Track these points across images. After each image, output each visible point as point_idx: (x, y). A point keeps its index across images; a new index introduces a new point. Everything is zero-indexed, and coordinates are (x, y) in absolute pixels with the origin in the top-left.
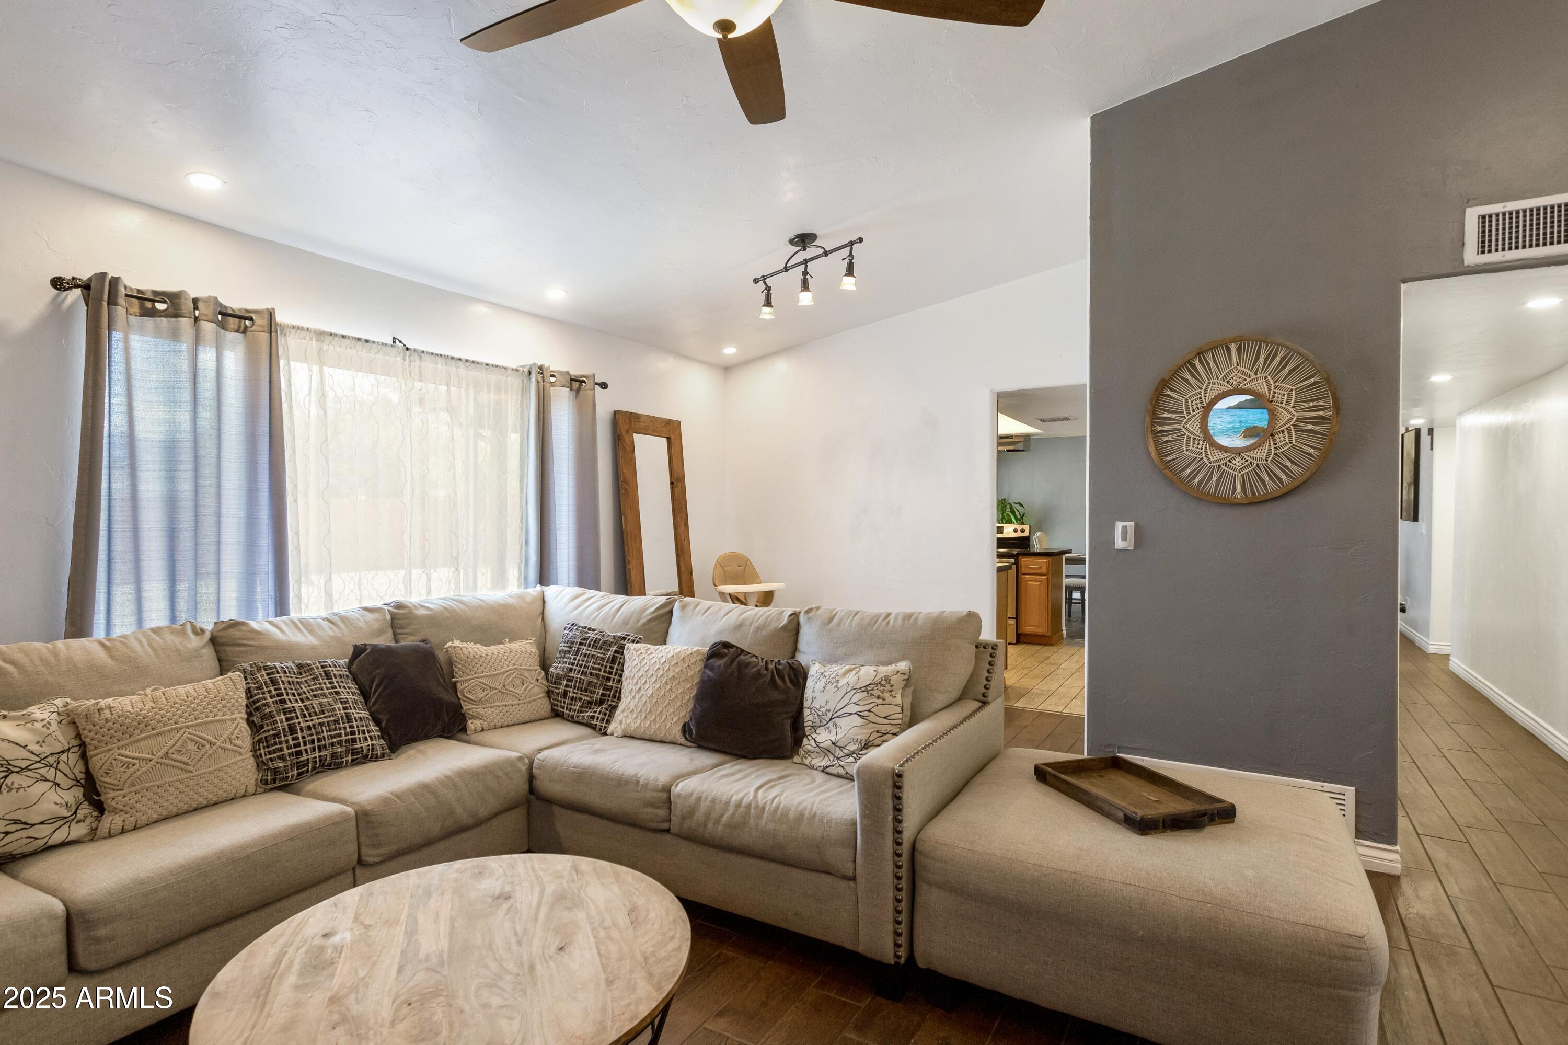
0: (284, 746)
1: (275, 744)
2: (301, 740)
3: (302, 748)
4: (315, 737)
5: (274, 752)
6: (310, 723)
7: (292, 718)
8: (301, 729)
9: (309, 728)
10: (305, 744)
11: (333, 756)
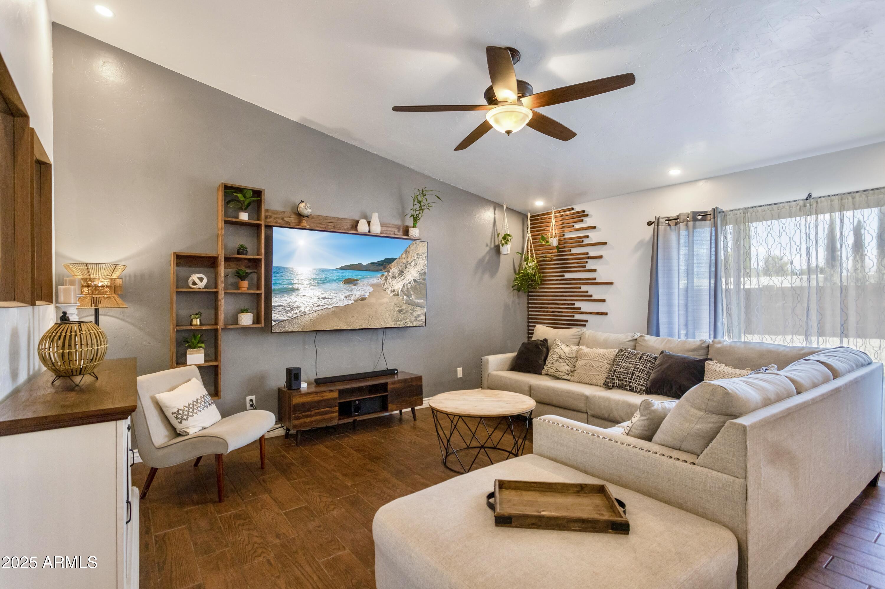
0: (628, 377)
1: (626, 376)
2: (633, 378)
3: (632, 381)
4: (638, 380)
5: (625, 378)
6: (639, 375)
7: (635, 370)
8: (635, 375)
9: (638, 376)
10: (634, 380)
11: (623, 384)
